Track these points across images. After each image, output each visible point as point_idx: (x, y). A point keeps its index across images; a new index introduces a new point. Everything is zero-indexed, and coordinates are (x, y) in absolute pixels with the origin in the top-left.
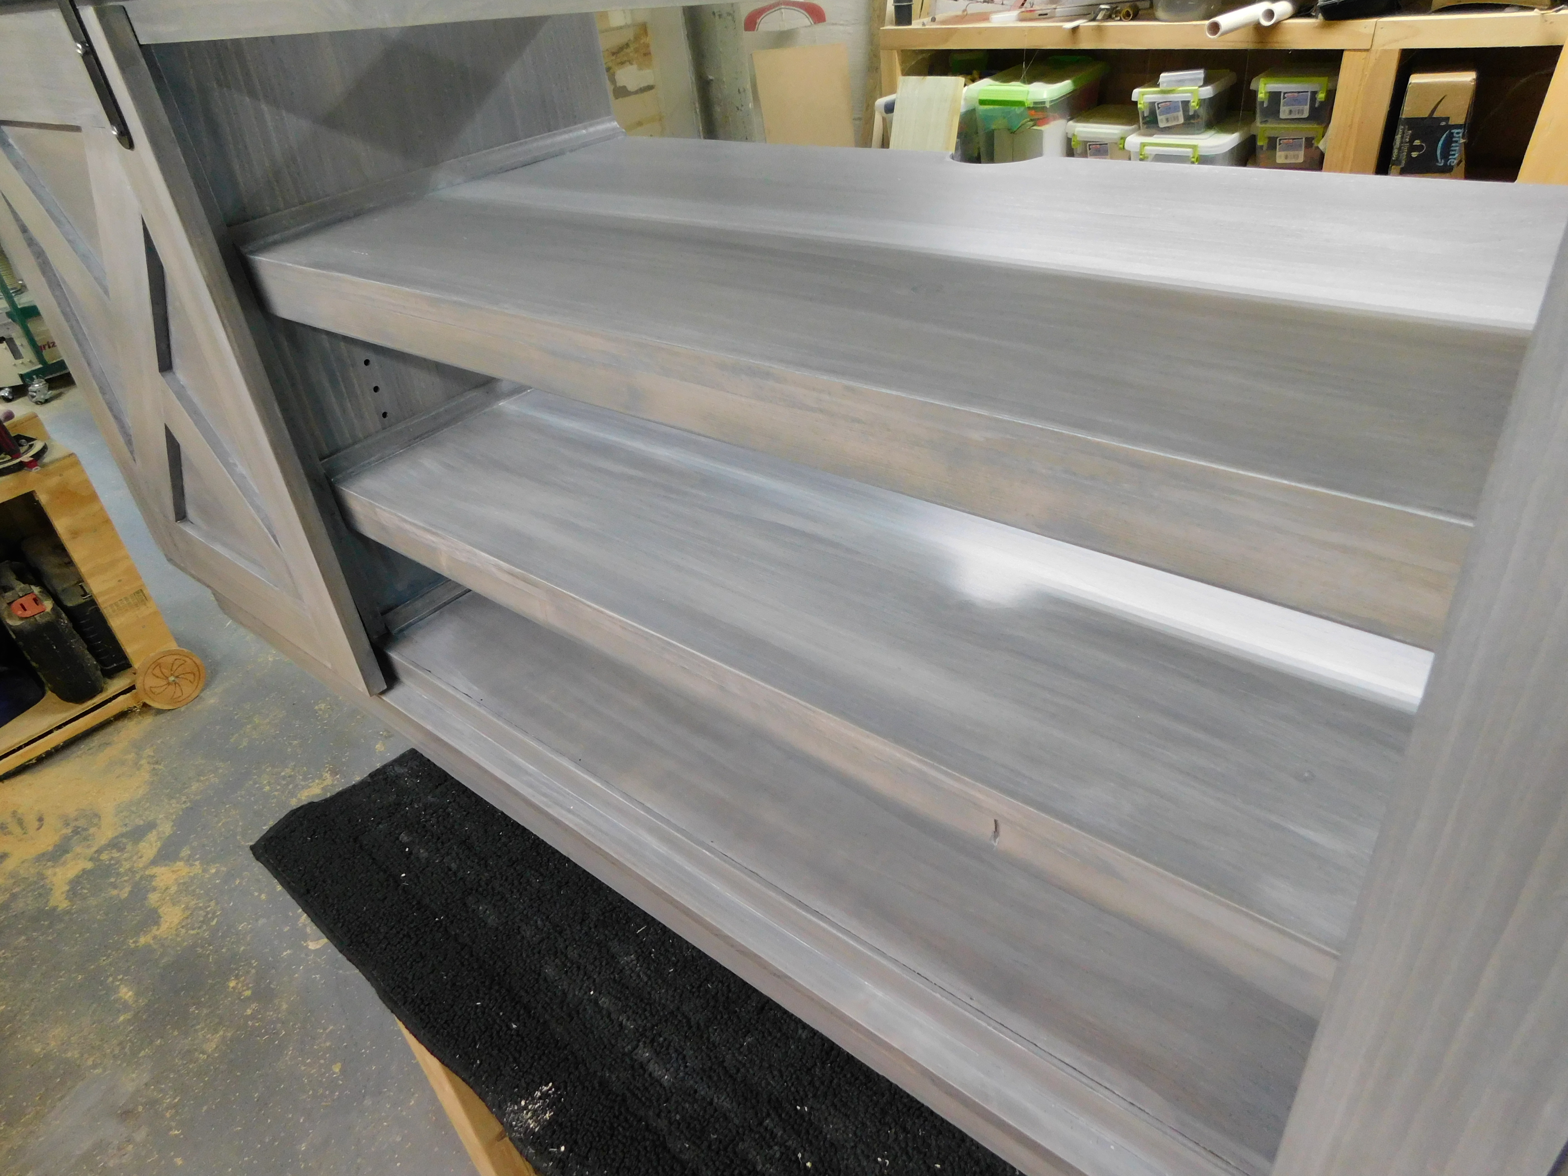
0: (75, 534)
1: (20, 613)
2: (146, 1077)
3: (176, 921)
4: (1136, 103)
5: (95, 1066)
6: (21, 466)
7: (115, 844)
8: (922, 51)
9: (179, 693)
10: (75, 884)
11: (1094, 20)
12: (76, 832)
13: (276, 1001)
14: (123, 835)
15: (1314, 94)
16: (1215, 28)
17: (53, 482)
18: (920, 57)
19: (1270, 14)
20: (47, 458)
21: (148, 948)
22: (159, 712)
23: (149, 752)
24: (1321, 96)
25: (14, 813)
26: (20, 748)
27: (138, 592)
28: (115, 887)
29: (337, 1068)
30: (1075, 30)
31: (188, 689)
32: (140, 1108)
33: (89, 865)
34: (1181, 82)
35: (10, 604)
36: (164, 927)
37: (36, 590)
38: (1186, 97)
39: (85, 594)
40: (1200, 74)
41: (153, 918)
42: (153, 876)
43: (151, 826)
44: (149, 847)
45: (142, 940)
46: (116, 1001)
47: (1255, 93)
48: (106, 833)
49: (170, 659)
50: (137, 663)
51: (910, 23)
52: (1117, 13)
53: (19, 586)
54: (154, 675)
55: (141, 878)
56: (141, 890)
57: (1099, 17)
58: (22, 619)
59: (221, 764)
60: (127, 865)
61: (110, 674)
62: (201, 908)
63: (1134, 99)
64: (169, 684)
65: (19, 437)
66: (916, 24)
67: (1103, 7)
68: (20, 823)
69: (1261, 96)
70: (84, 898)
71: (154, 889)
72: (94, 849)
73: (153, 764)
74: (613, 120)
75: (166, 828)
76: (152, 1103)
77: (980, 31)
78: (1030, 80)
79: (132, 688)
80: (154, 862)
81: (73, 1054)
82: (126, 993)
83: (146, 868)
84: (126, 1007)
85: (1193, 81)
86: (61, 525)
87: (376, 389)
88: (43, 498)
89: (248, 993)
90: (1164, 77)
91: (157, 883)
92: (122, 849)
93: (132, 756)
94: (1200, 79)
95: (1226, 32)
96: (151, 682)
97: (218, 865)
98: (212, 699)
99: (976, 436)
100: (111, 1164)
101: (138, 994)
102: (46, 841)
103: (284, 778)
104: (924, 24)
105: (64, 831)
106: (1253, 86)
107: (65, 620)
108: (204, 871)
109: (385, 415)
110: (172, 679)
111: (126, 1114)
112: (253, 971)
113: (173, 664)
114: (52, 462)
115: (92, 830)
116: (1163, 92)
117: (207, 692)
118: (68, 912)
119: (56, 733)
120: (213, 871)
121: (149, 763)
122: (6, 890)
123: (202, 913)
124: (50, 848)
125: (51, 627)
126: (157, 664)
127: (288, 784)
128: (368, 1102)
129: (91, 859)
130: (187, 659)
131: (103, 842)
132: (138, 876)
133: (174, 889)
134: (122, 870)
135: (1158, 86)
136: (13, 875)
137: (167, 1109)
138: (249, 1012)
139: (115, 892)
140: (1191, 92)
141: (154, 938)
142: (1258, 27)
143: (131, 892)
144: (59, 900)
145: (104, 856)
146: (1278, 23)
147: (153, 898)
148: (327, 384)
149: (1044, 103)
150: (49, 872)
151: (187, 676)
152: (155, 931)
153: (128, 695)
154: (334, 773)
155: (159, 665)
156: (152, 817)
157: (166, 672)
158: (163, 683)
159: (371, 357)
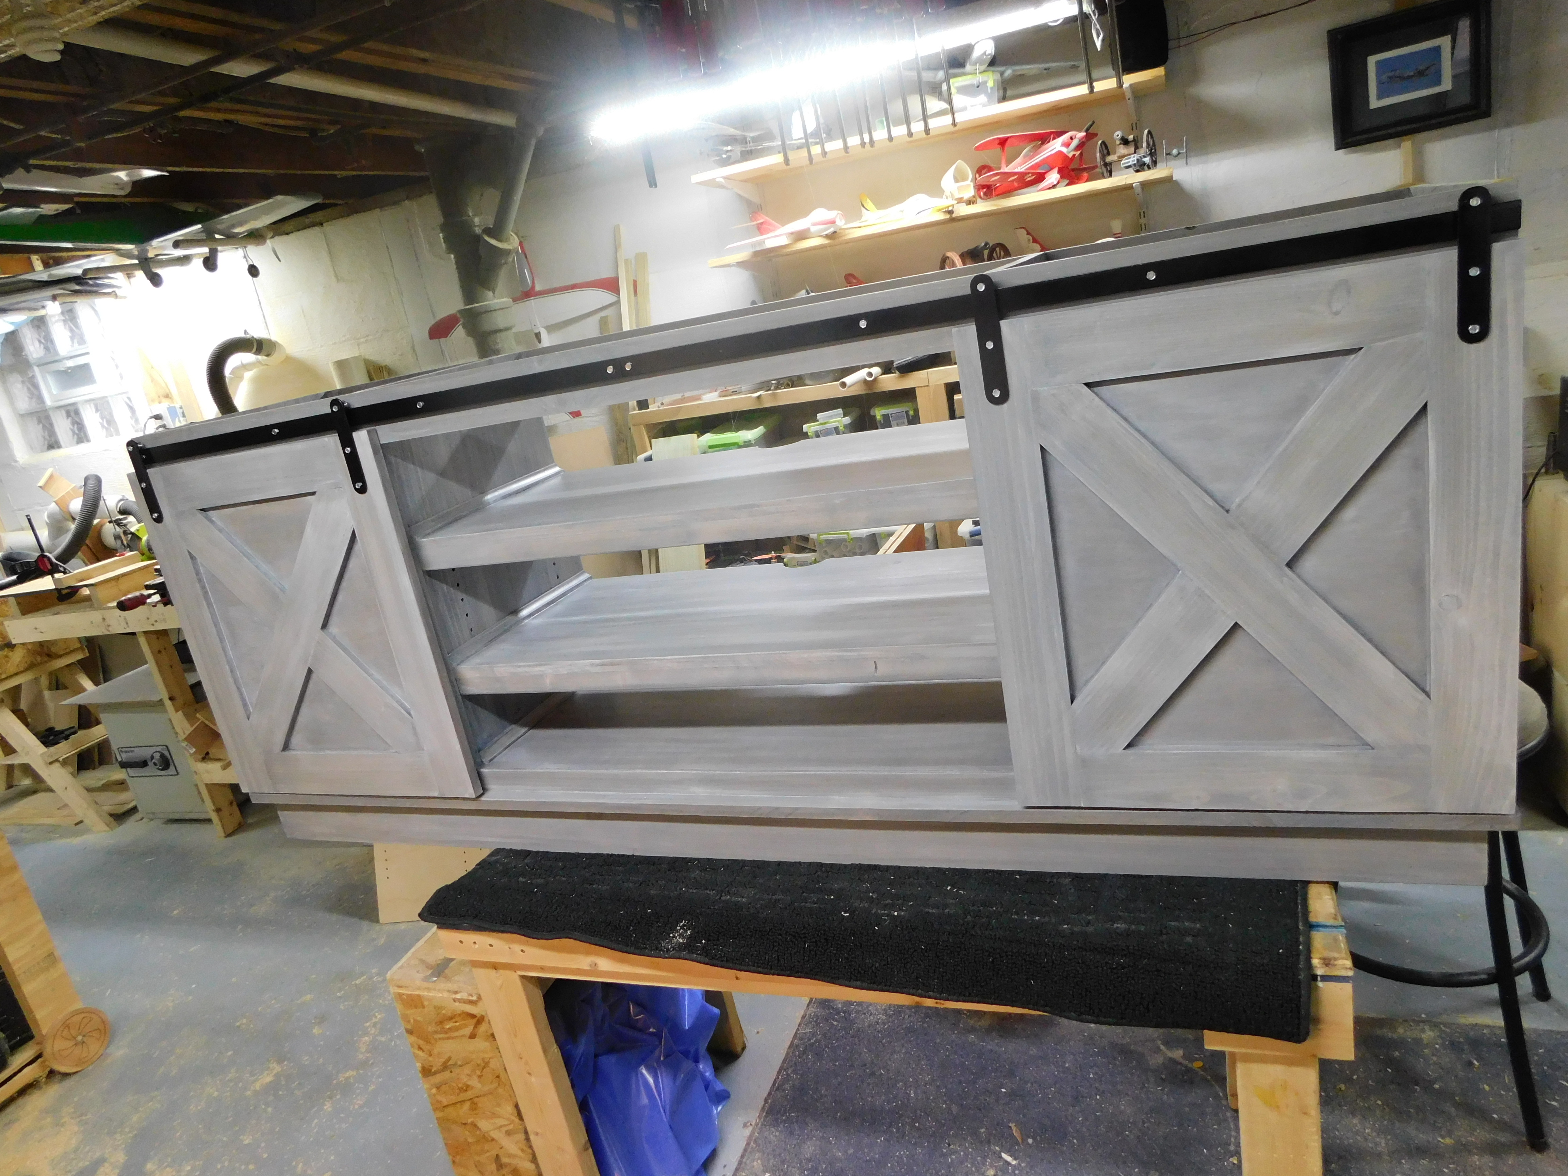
4: (807, 433)
8: (661, 423)
9: (84, 1054)
11: (769, 390)
15: (907, 412)
16: (844, 385)
18: (660, 427)
19: (870, 374)
22: (66, 1075)
23: (68, 1110)
24: (911, 413)
27: (49, 955)
30: (759, 397)
31: (94, 1047)
34: (831, 417)
38: (836, 424)
40: (840, 411)
43: (100, 1160)
47: (875, 416)
49: (77, 1018)
50: (42, 1028)
51: (648, 408)
52: (782, 385)
54: (63, 1037)
57: (772, 388)
59: (157, 1093)
61: (14, 1048)
63: (804, 430)
64: (76, 1044)
66: (652, 408)
67: (773, 382)
69: (878, 418)
73: (78, 1117)
74: (555, 466)
75: (115, 1157)
77: (698, 406)
78: (737, 430)
79: (39, 1056)
85: (837, 416)
87: (467, 615)
90: (820, 416)
93: (49, 1119)
94: (840, 414)
95: (850, 386)
96: (60, 1044)
97: (191, 1162)
98: (116, 1053)
99: (837, 502)
103: (230, 1080)
104: (659, 407)
106: (872, 413)
109: (471, 630)
110: (80, 1038)
113: (80, 1023)
116: (821, 424)
117: (112, 1048)
120: (189, 1168)
121: (72, 1118)
126: (66, 1025)
130: (93, 1016)
135: (818, 421)
140: (838, 421)
142: (865, 381)
146: (876, 379)
149: (750, 441)
151: (94, 1034)
153: (34, 1065)
154: (280, 1061)
155: (68, 1027)
156: (98, 1155)
157: (73, 1032)
158: (72, 1043)
159: (464, 596)
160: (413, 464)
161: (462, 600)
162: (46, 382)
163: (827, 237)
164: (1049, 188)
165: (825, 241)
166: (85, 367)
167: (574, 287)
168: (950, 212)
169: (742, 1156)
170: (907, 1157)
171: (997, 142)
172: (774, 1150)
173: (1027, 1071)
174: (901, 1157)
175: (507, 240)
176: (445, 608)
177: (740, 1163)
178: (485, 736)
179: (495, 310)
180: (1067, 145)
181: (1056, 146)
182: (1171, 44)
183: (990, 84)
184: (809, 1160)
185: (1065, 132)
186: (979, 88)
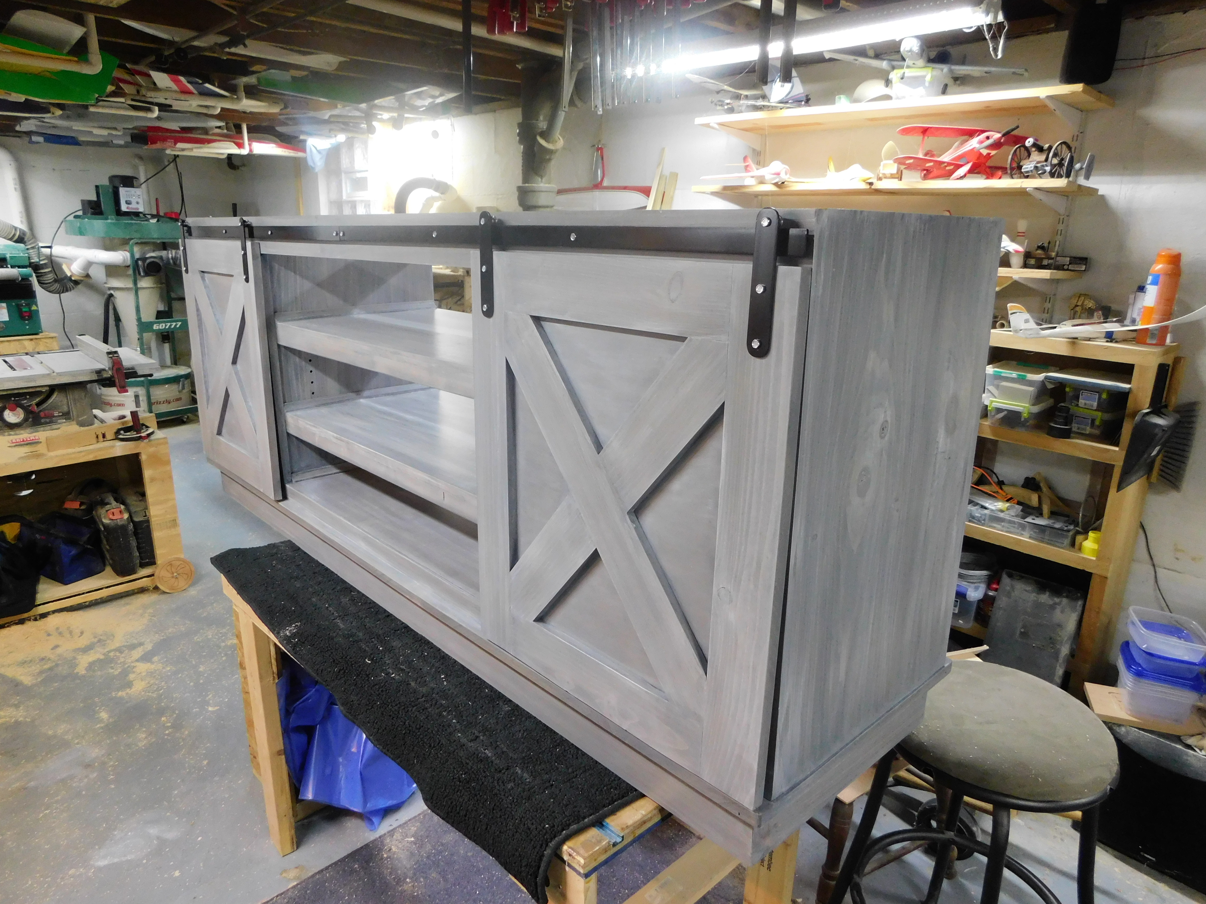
0: (152, 480)
1: (111, 516)
2: (104, 752)
3: (141, 688)
5: (78, 744)
6: (140, 438)
7: (119, 650)
9: (176, 584)
10: (91, 665)
12: (100, 641)
13: (183, 730)
14: (124, 646)
17: (152, 450)
20: (153, 437)
21: (121, 698)
22: (163, 593)
23: (150, 610)
25: (68, 628)
26: (83, 594)
27: (173, 520)
28: (112, 668)
29: (205, 762)
31: (182, 583)
32: (96, 764)
33: (102, 657)
35: (107, 511)
36: (133, 690)
37: (122, 507)
39: (146, 516)
41: (129, 685)
42: (134, 667)
43: (141, 644)
44: (137, 653)
45: (120, 694)
46: (98, 718)
48: (117, 643)
49: (178, 563)
50: (159, 561)
53: (114, 503)
54: (167, 570)
55: (129, 667)
56: (125, 672)
58: (111, 519)
59: (189, 622)
60: (122, 660)
61: (143, 565)
62: (156, 684)
64: (173, 577)
65: (143, 425)
68: (71, 633)
70: (94, 671)
71: (134, 672)
72: (106, 650)
73: (151, 616)
75: (149, 647)
76: (104, 763)
79: (153, 575)
80: (137, 661)
81: (69, 737)
82: (104, 715)
83: (132, 662)
84: (101, 721)
86: (147, 473)
87: (312, 382)
88: (143, 458)
89: (169, 724)
91: (137, 670)
92: (121, 652)
93: (141, 611)
96: (163, 574)
97: (173, 666)
98: (193, 592)
100: (74, 785)
101: (110, 717)
102: (83, 642)
103: (221, 633)
105: (93, 640)
107: (131, 526)
108: (163, 668)
109: (313, 393)
110: (175, 574)
111: (88, 766)
112: (175, 715)
113: (178, 566)
114: (155, 440)
115: (108, 641)
117: (192, 589)
118: (83, 676)
119: (104, 590)
120: (168, 669)
121: (149, 616)
122: (54, 661)
123: (156, 687)
124: (83, 646)
125: (123, 528)
126: (170, 564)
127: (222, 637)
128: (216, 779)
129: (104, 654)
130: (187, 565)
131: (113, 648)
132: (126, 666)
133: (144, 674)
134: (119, 662)
136: (59, 655)
137: (110, 766)
138: (167, 732)
139: (111, 671)
141: (127, 694)
143: (120, 673)
144: (81, 670)
145: (112, 654)
147: (131, 677)
148: (294, 377)
150: (80, 657)
151: (185, 576)
152: (128, 690)
153: (149, 578)
155: (171, 565)
156: (143, 641)
157: (173, 570)
158: (170, 575)
159: (313, 370)
160: (295, 272)
161: (311, 372)
162: (346, 183)
163: (776, 184)
164: (958, 179)
165: (774, 188)
166: (365, 179)
167: (625, 188)
168: (871, 184)
169: (410, 820)
170: (497, 878)
171: (922, 130)
172: (429, 827)
173: (623, 869)
174: (493, 876)
175: (554, 142)
176: (293, 373)
177: (405, 823)
178: (303, 465)
179: (542, 191)
180: (981, 142)
181: (974, 143)
182: (1118, 64)
183: (928, 78)
184: (442, 845)
185: (983, 131)
186: (917, 81)
